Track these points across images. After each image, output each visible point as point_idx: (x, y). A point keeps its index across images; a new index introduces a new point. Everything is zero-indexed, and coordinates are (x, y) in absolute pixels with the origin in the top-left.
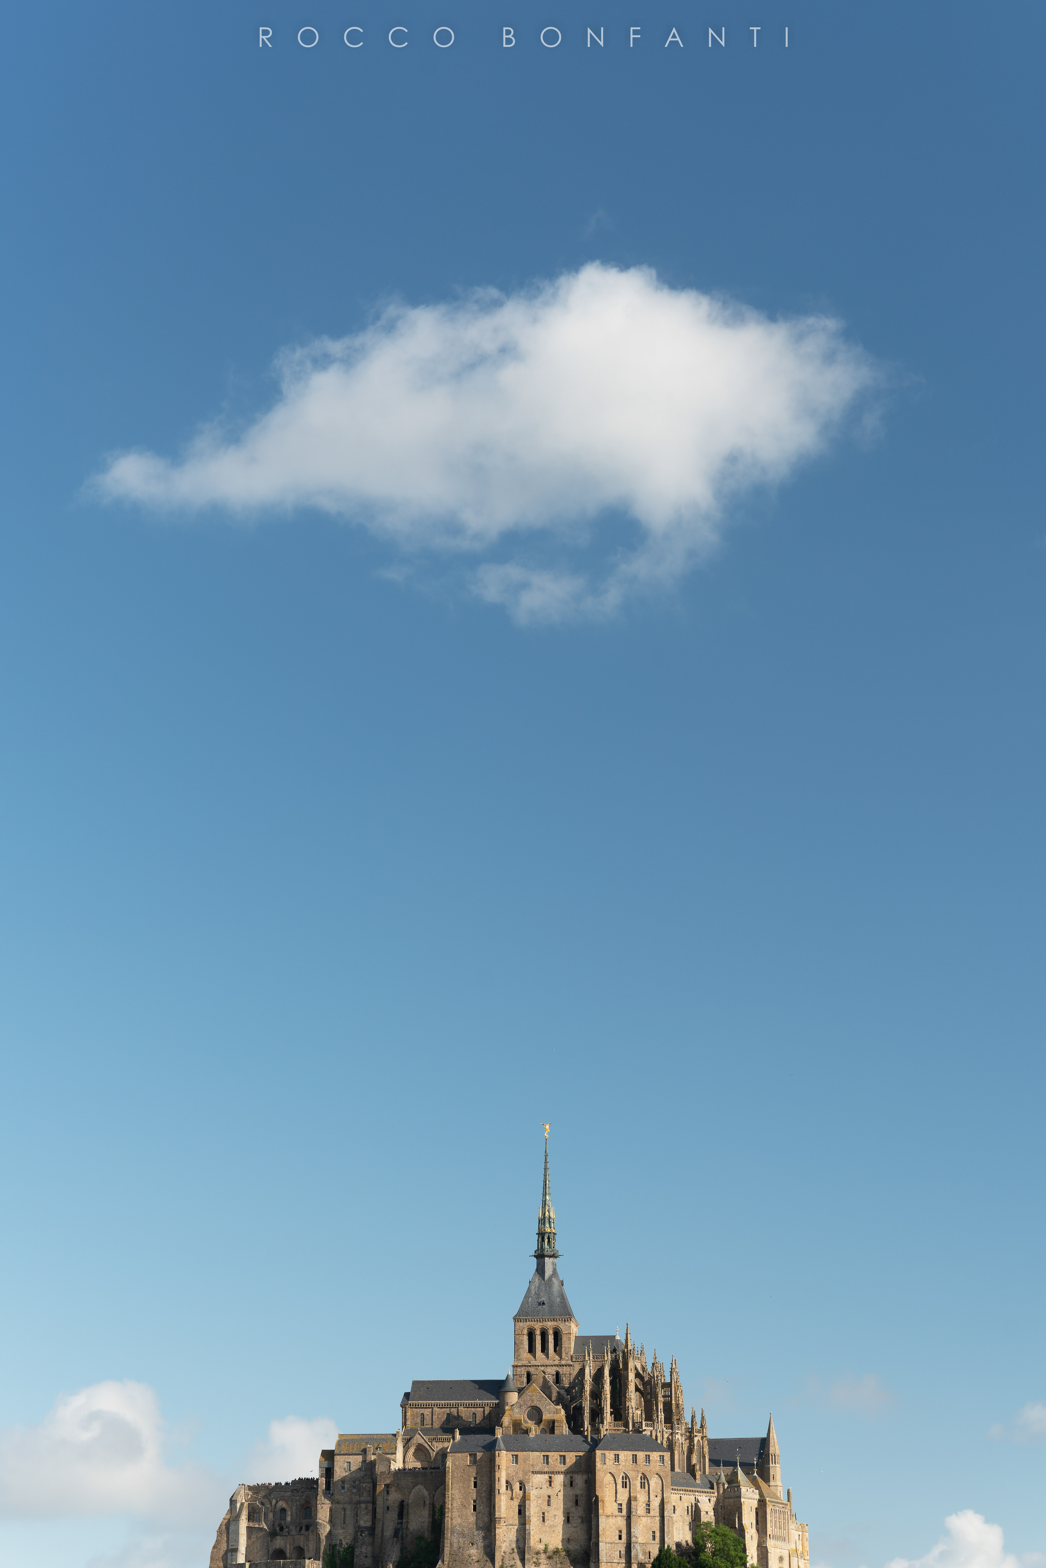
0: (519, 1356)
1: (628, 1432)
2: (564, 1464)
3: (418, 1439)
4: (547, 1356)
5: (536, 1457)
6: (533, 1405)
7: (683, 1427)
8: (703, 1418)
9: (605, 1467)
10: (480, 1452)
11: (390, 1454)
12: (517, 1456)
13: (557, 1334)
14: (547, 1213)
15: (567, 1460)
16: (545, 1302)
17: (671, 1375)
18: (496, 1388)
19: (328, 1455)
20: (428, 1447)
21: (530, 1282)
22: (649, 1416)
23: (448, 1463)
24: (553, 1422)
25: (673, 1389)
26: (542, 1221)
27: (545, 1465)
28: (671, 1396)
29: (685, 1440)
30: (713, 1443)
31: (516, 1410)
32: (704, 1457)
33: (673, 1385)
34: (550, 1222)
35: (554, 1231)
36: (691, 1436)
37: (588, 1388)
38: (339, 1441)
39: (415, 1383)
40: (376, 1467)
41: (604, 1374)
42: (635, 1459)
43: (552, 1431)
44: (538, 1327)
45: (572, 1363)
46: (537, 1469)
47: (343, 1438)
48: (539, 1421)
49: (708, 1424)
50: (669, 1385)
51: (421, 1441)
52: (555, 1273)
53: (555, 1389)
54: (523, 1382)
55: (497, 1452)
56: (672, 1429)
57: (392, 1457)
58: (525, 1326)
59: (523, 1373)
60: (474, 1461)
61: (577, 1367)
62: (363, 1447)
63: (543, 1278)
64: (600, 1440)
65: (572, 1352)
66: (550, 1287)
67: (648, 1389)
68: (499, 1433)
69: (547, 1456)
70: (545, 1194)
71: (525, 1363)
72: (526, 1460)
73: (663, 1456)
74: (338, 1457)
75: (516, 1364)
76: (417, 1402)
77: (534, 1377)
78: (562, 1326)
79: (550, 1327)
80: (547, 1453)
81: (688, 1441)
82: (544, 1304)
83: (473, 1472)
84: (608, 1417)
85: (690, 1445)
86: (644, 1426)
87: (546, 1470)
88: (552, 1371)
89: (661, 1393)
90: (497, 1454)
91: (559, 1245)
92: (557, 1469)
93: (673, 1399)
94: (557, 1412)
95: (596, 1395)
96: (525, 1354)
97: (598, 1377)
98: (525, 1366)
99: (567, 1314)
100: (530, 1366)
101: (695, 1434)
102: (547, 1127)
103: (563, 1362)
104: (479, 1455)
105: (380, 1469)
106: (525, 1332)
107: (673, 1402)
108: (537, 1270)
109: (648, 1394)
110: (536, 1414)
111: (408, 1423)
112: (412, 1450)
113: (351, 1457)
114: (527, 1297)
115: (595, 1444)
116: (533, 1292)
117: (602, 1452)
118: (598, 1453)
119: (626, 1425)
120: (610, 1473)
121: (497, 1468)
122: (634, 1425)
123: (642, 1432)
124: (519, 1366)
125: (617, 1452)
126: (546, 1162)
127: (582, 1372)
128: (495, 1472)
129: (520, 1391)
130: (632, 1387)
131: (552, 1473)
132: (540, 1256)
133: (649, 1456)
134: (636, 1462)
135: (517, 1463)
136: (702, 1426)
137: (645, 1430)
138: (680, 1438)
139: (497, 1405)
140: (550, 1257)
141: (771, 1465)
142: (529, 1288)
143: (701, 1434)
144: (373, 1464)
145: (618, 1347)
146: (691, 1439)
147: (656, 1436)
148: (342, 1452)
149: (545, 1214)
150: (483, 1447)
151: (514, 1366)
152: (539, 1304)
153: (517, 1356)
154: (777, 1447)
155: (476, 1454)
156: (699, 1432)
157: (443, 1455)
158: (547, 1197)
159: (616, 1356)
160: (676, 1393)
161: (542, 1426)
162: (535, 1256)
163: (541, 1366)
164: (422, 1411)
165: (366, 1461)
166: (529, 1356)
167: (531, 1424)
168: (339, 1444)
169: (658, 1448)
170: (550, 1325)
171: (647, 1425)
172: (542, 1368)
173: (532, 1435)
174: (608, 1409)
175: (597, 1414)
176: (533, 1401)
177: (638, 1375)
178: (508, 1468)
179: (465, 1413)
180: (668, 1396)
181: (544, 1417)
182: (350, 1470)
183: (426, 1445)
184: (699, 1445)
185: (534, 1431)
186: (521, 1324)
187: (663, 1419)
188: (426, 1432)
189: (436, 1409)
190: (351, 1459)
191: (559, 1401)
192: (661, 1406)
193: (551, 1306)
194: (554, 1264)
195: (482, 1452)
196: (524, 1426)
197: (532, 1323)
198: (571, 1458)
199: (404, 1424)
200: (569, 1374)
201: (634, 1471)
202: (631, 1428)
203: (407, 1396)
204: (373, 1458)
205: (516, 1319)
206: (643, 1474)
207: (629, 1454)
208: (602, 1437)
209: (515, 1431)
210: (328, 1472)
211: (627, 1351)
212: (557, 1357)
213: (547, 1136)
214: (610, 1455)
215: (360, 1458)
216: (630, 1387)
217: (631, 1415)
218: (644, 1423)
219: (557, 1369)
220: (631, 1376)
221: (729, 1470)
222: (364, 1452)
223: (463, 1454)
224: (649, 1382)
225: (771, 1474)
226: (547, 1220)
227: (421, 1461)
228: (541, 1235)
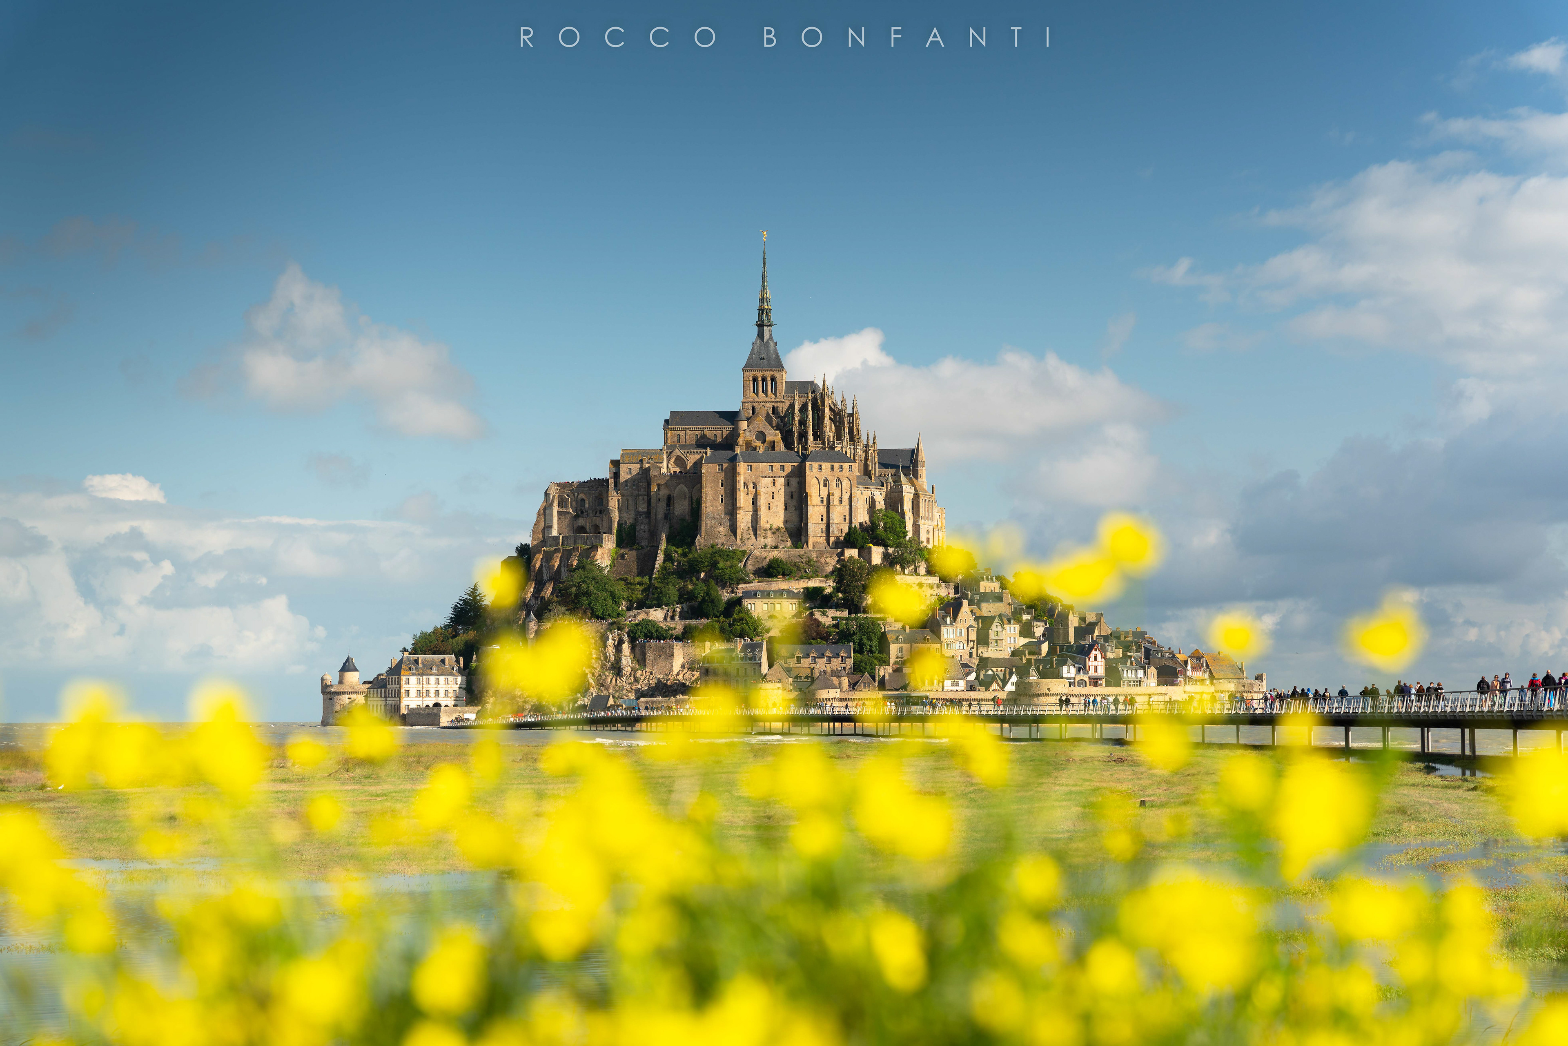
0: (746, 395)
1: (825, 448)
2: (784, 471)
3: (677, 452)
4: (766, 394)
5: (764, 466)
6: (759, 430)
7: (862, 444)
8: (875, 437)
9: (812, 473)
10: (725, 463)
11: (659, 463)
12: (751, 466)
13: (773, 379)
14: (765, 295)
15: (786, 468)
16: (765, 358)
17: (853, 409)
18: (731, 417)
19: (616, 463)
20: (684, 458)
21: (753, 343)
22: (839, 437)
23: (703, 470)
24: (774, 442)
25: (854, 418)
26: (762, 300)
27: (770, 471)
28: (853, 423)
29: (863, 452)
30: (881, 453)
31: (748, 434)
32: (875, 464)
33: (855, 415)
34: (767, 301)
35: (770, 308)
36: (866, 450)
37: (797, 418)
38: (622, 454)
39: (672, 413)
40: (651, 472)
41: (808, 409)
42: (832, 468)
43: (773, 448)
44: (760, 375)
45: (784, 400)
46: (765, 474)
47: (625, 452)
48: (764, 442)
49: (877, 441)
50: (851, 415)
51: (680, 454)
52: (771, 337)
53: (775, 421)
54: (749, 413)
55: (737, 464)
56: (854, 446)
57: (660, 465)
58: (750, 375)
59: (749, 407)
60: (722, 470)
61: (788, 403)
62: (640, 459)
63: (763, 342)
64: (808, 455)
65: (784, 393)
66: (768, 347)
67: (838, 418)
68: (738, 450)
69: (772, 466)
70: (763, 282)
71: (751, 400)
72: (757, 468)
73: (851, 466)
74: (622, 465)
75: (744, 400)
76: (675, 427)
77: (757, 410)
78: (777, 375)
79: (768, 375)
80: (772, 464)
81: (864, 453)
82: (764, 359)
83: (722, 476)
84: (811, 438)
85: (866, 456)
86: (835, 444)
87: (771, 475)
88: (770, 405)
89: (846, 420)
90: (738, 465)
91: (774, 317)
92: (779, 475)
93: (855, 425)
94: (776, 435)
95: (803, 423)
96: (751, 395)
97: (803, 409)
98: (751, 402)
99: (780, 367)
100: (754, 402)
101: (870, 448)
102: (765, 233)
103: (778, 400)
104: (725, 465)
105: (653, 473)
106: (751, 378)
107: (855, 427)
108: (758, 335)
109: (838, 421)
110: (761, 436)
111: (669, 441)
112: (673, 460)
113: (632, 465)
114: (751, 354)
115: (804, 458)
116: (756, 351)
117: (810, 463)
118: (808, 464)
119: (824, 443)
120: (815, 477)
121: (737, 474)
122: (828, 444)
123: (834, 448)
124: (747, 402)
125: (820, 463)
126: (764, 258)
127: (792, 406)
128: (736, 476)
129: (748, 419)
130: (827, 418)
131: (775, 477)
132: (761, 325)
133: (842, 465)
134: (833, 470)
135: (751, 470)
136: (874, 443)
137: (836, 447)
138: (860, 452)
139: (733, 429)
140: (768, 326)
141: (919, 468)
142: (753, 348)
143: (873, 449)
144: (648, 470)
145: (816, 389)
146: (866, 452)
147: (846, 452)
148: (625, 462)
149: (764, 295)
150: (728, 460)
151: (743, 402)
152: (761, 359)
153: (745, 395)
154: (923, 455)
155: (723, 465)
156: (872, 446)
157: (698, 465)
158: (765, 283)
159: (815, 396)
160: (856, 421)
161: (766, 445)
162: (756, 325)
163: (762, 402)
164: (678, 433)
165: (642, 468)
166: (754, 395)
167: (758, 443)
168: (623, 455)
169: (848, 460)
170: (768, 374)
171: (838, 444)
172: (763, 404)
173: (761, 451)
174: (811, 433)
175: (803, 436)
176: (759, 428)
177: (831, 409)
178: (745, 474)
179: (709, 434)
180: (851, 423)
181: (767, 439)
182: (631, 474)
183: (683, 456)
184: (872, 457)
185: (762, 449)
186: (748, 373)
187: (848, 439)
188: (682, 447)
189: (688, 431)
190: (632, 466)
191: (777, 428)
192: (847, 430)
193: (769, 361)
194: (770, 331)
195: (728, 463)
196: (753, 444)
197: (756, 373)
198: (788, 467)
199: (666, 441)
200: (783, 407)
201: (832, 476)
202: (826, 446)
203: (667, 422)
204: (647, 465)
205: (745, 370)
206: (838, 477)
207: (829, 464)
208: (810, 453)
209: (747, 448)
210: (616, 475)
211: (824, 393)
212: (774, 396)
213: (765, 240)
214: (816, 465)
215: (638, 466)
216: (826, 418)
217: (827, 437)
218: (836, 442)
219: (774, 404)
220: (827, 410)
221: (893, 471)
222: (641, 461)
223: (713, 465)
224: (839, 413)
225: (919, 474)
226: (765, 300)
227: (680, 467)
228: (761, 310)
